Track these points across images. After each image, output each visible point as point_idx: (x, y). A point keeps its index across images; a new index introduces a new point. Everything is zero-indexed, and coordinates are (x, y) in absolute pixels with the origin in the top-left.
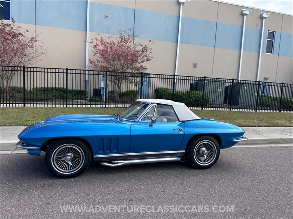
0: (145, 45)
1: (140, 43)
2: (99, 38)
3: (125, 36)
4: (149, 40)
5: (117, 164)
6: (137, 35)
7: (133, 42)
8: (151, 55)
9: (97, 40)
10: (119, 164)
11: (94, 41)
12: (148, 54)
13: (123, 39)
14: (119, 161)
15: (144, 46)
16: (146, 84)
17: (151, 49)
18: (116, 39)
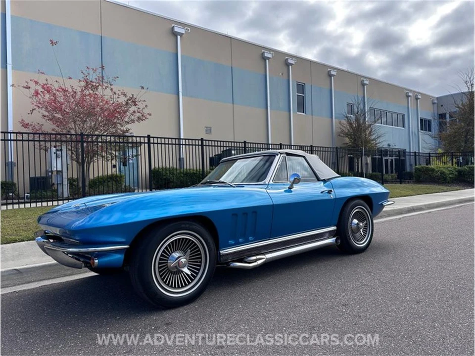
0: (133, 95)
1: (123, 90)
2: (42, 81)
3: (93, 77)
4: (141, 87)
5: (255, 262)
6: (118, 77)
7: (112, 90)
8: (146, 111)
9: (36, 83)
11: (32, 84)
12: (141, 109)
13: (88, 84)
14: (258, 257)
15: (129, 95)
16: (133, 163)
17: (145, 101)
18: (75, 85)
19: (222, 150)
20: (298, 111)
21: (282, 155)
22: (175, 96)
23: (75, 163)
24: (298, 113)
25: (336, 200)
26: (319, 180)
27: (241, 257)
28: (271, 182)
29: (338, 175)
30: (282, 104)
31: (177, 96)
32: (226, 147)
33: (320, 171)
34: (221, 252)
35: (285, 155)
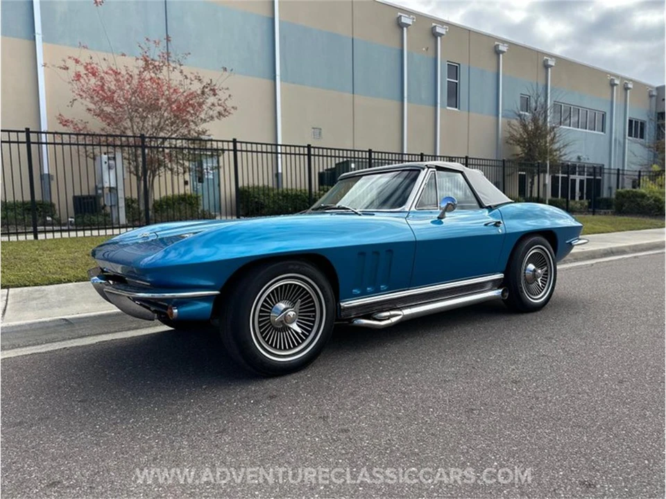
0: (211, 80)
1: (198, 73)
2: (84, 59)
3: (155, 53)
4: (223, 68)
5: (388, 319)
6: (189, 54)
7: (181, 72)
8: (229, 104)
9: (77, 61)
10: (394, 320)
11: (71, 64)
12: (223, 101)
13: (148, 64)
14: (393, 313)
15: (206, 81)
16: (213, 179)
17: (227, 89)
18: (130, 65)
19: (337, 162)
20: (449, 106)
21: (430, 170)
22: (269, 82)
23: (134, 178)
24: (448, 108)
25: (506, 236)
26: (481, 206)
27: (369, 311)
28: (413, 209)
29: (511, 201)
30: (426, 94)
31: (273, 82)
32: (343, 157)
33: (483, 194)
34: (342, 304)
35: (435, 170)
